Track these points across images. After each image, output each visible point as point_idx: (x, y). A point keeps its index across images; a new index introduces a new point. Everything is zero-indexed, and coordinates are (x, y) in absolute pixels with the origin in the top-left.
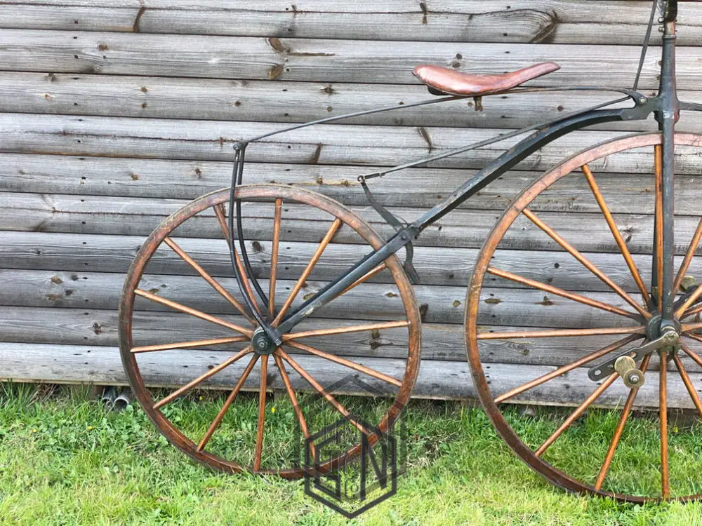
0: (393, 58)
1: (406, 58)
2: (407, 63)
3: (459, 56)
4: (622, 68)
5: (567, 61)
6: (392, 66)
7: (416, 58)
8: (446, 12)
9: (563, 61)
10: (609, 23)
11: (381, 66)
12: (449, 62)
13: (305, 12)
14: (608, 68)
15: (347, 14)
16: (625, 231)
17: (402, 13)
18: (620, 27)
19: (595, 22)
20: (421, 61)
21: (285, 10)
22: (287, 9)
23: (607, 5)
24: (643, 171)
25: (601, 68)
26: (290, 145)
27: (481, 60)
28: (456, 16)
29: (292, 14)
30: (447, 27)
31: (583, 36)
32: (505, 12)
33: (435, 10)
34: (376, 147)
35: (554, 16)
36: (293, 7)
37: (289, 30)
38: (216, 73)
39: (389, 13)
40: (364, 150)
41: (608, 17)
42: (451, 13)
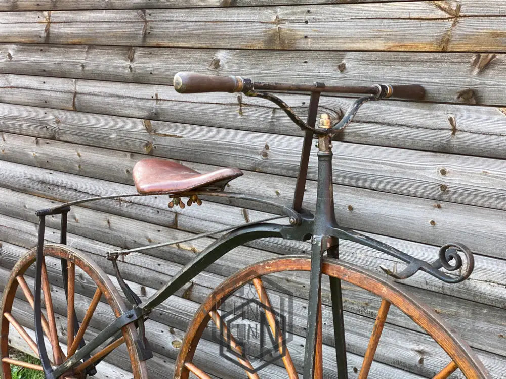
0: (220, 144)
1: (230, 145)
2: (230, 149)
3: (267, 147)
4: (404, 173)
5: (354, 160)
6: (221, 151)
7: (237, 146)
8: (256, 105)
9: (351, 160)
10: (390, 125)
11: (213, 150)
12: (260, 151)
13: (163, 100)
14: (390, 172)
15: (189, 103)
16: (417, 351)
17: (225, 104)
18: (401, 129)
19: (377, 123)
20: (239, 148)
21: (151, 98)
22: (152, 97)
23: (390, 105)
24: (433, 289)
25: (385, 171)
26: (159, 210)
27: (284, 152)
28: (262, 109)
29: (155, 101)
30: (257, 119)
31: (366, 136)
32: (301, 107)
33: (248, 103)
34: (213, 222)
35: (340, 114)
36: (156, 95)
37: (155, 114)
38: (116, 145)
39: (216, 103)
40: (204, 223)
41: (389, 118)
42: (260, 106)
